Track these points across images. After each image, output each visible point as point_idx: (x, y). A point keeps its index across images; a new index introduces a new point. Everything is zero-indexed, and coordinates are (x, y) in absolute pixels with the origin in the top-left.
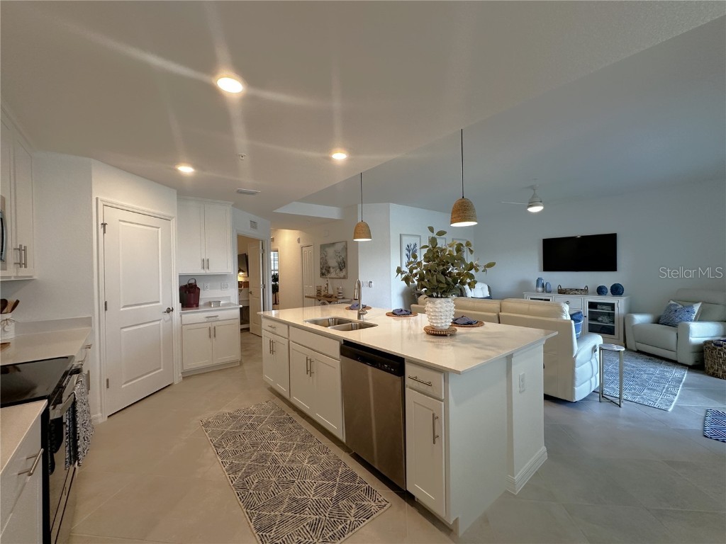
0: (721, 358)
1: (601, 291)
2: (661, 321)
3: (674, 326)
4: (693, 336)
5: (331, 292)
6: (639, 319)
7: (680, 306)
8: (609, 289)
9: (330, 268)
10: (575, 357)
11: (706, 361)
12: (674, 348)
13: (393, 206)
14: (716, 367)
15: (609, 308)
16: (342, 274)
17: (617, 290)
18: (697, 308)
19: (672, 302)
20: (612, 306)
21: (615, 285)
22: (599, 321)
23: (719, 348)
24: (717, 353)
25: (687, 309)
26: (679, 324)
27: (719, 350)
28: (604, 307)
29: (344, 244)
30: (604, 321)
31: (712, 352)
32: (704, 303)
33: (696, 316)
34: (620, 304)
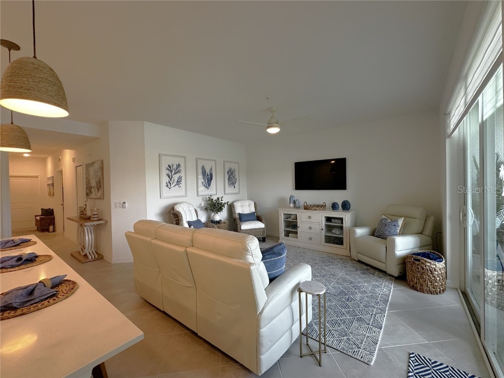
0: (419, 272)
1: (334, 207)
2: (376, 234)
3: (385, 238)
4: (398, 250)
5: (89, 213)
6: (360, 232)
7: (389, 220)
8: (340, 204)
9: (91, 188)
10: (261, 313)
11: (407, 273)
12: (384, 261)
13: (147, 125)
14: (415, 280)
15: (340, 221)
16: (99, 194)
17: (346, 206)
18: (400, 222)
19: (384, 217)
20: (341, 219)
21: (344, 202)
22: (332, 233)
23: (417, 263)
24: (416, 267)
25: (394, 224)
26: (388, 238)
27: (418, 265)
28: (336, 221)
29: (99, 162)
30: (336, 233)
31: (412, 266)
32: (405, 217)
33: (400, 231)
34: (347, 218)
